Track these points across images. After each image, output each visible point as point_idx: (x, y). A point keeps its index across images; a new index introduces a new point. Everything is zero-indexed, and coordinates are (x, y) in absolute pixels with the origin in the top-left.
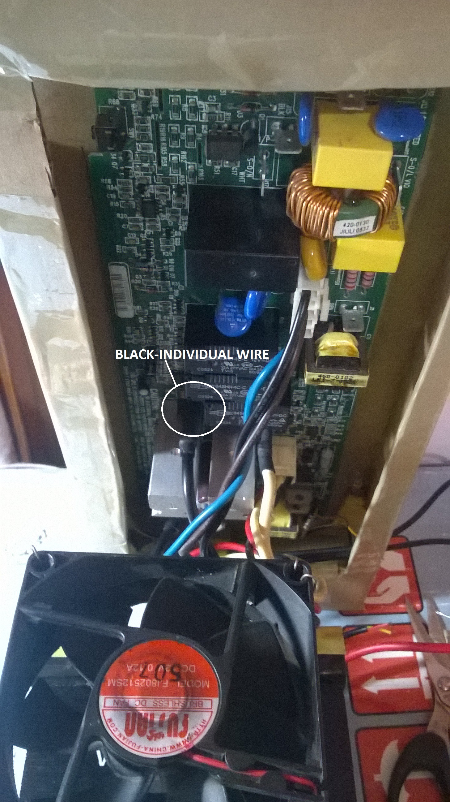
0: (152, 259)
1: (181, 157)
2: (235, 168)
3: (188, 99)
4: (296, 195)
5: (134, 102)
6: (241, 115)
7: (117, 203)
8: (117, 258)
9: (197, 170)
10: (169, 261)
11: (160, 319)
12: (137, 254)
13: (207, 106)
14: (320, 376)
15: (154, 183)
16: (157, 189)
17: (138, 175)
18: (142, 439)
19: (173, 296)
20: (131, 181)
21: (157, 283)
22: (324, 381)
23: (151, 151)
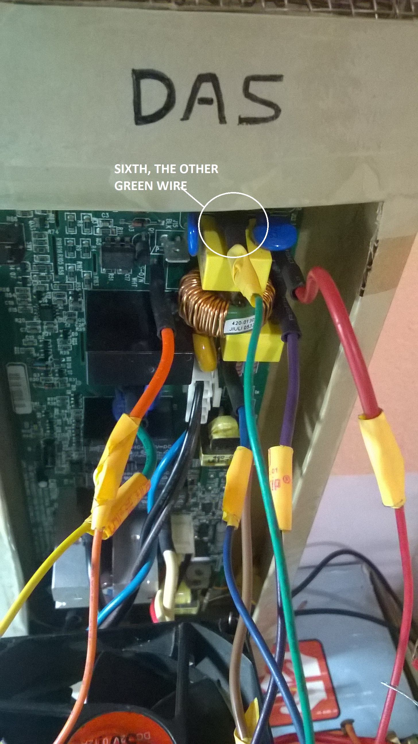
0: (49, 358)
1: (77, 266)
2: (128, 275)
3: (83, 216)
4: (187, 298)
5: (32, 219)
6: (132, 229)
7: (15, 309)
8: (15, 359)
9: (93, 277)
10: (66, 360)
11: (58, 413)
12: (35, 355)
13: (100, 221)
14: (215, 457)
15: (52, 291)
16: (55, 295)
17: (36, 283)
18: (40, 530)
19: (70, 391)
20: (29, 289)
21: (54, 380)
22: (219, 461)
23: (48, 262)
